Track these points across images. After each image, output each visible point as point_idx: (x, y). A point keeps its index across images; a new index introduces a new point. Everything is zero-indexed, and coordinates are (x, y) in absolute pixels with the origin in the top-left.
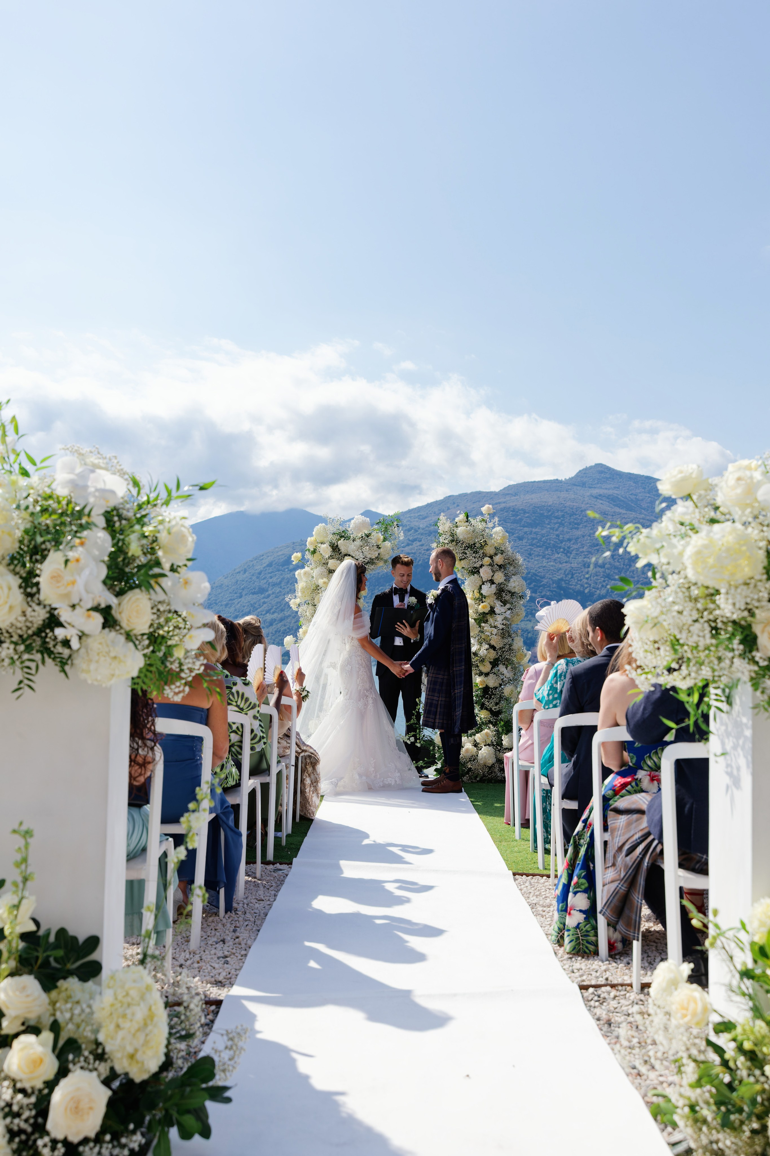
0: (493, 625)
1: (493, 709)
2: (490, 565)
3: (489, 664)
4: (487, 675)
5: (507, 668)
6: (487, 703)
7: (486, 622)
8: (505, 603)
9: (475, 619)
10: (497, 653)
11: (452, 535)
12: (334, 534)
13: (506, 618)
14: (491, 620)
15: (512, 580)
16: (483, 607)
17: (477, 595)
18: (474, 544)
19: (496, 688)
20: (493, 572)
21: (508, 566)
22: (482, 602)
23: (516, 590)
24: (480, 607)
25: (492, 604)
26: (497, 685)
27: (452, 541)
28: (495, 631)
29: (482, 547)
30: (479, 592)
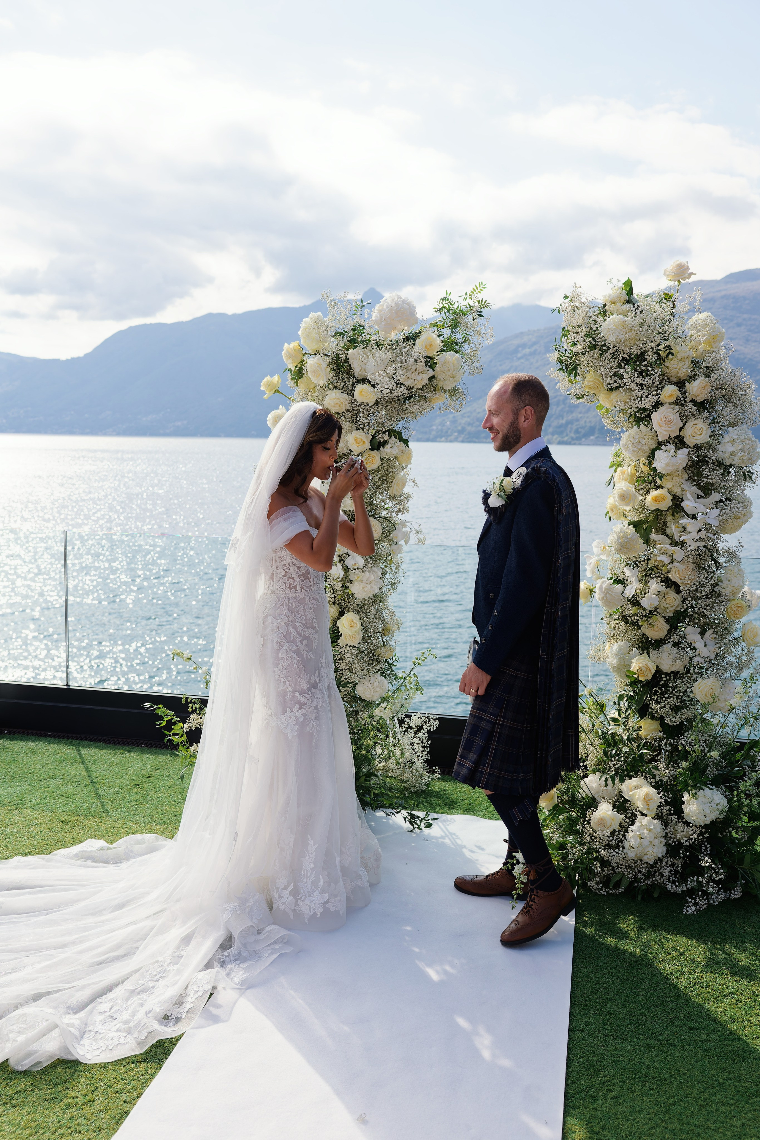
0: (676, 538)
1: (667, 720)
2: (677, 402)
3: (662, 621)
4: (658, 644)
5: (703, 633)
6: (654, 706)
7: (662, 529)
8: (706, 490)
9: (636, 525)
10: (684, 600)
11: (592, 334)
12: (337, 334)
13: (707, 527)
14: (673, 529)
15: (727, 438)
16: (656, 500)
17: (646, 469)
18: (643, 353)
19: (675, 674)
20: (685, 419)
21: (721, 402)
22: (658, 487)
23: (736, 461)
24: (649, 498)
25: (678, 491)
26: (678, 667)
27: (593, 347)
28: (678, 553)
29: (661, 361)
30: (650, 464)
